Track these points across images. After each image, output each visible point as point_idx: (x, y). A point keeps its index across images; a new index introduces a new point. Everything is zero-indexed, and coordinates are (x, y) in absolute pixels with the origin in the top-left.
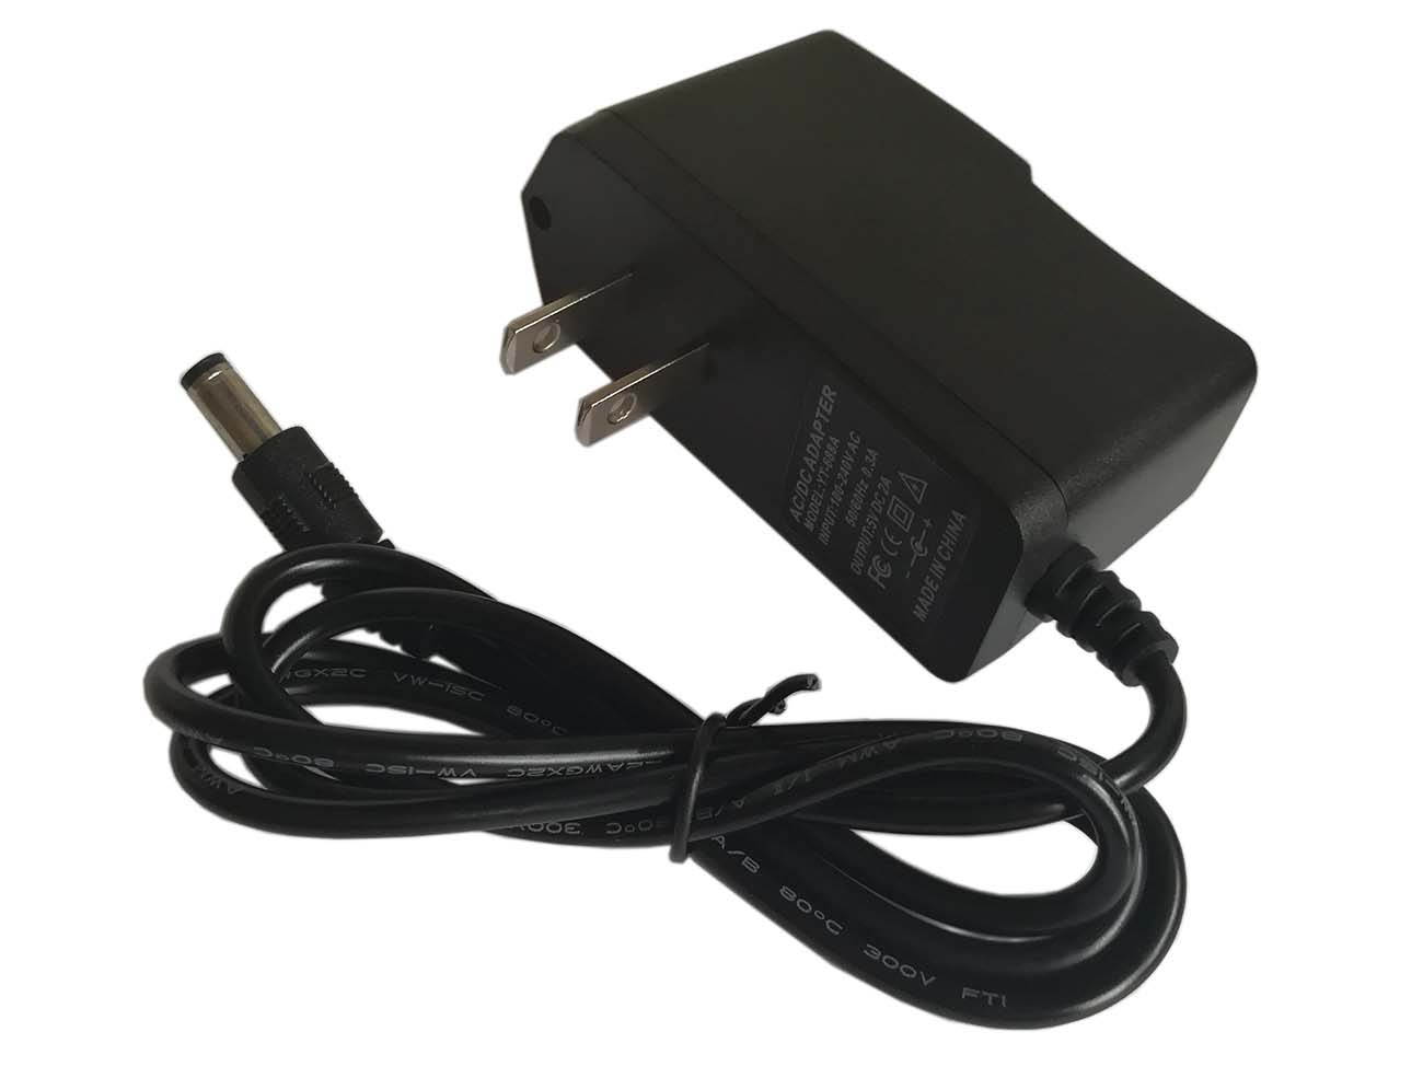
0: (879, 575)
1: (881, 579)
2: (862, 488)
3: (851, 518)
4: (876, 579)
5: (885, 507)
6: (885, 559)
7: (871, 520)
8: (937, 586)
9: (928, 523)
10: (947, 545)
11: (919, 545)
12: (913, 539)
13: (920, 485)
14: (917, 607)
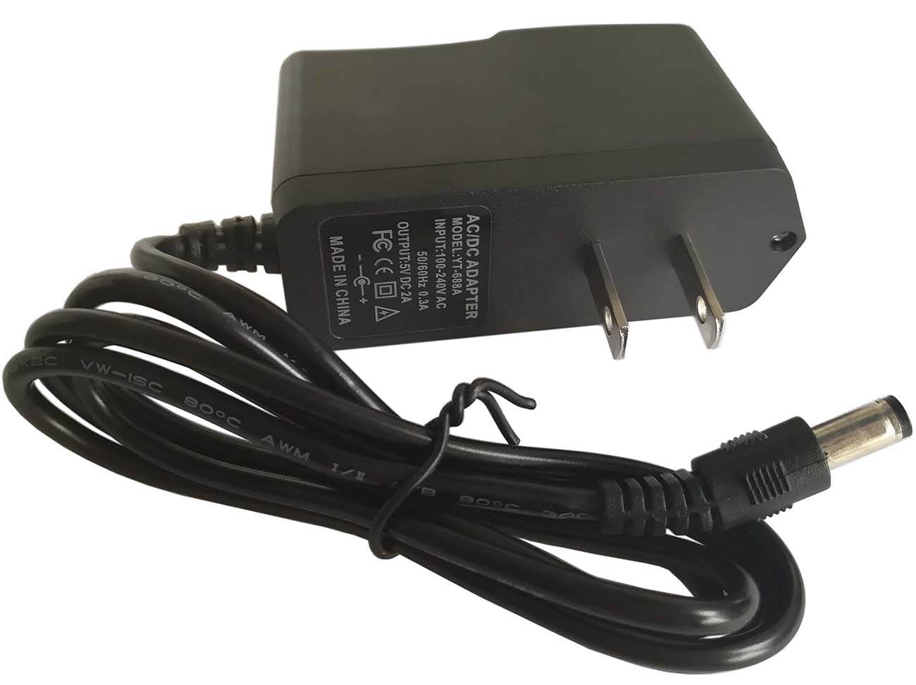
0: (383, 238)
1: (379, 236)
2: (423, 281)
3: (423, 256)
4: (382, 233)
5: (399, 284)
6: (384, 252)
7: (405, 268)
8: (334, 270)
9: (363, 301)
10: (343, 300)
11: (362, 283)
12: (369, 284)
13: (380, 316)
14: (342, 243)
